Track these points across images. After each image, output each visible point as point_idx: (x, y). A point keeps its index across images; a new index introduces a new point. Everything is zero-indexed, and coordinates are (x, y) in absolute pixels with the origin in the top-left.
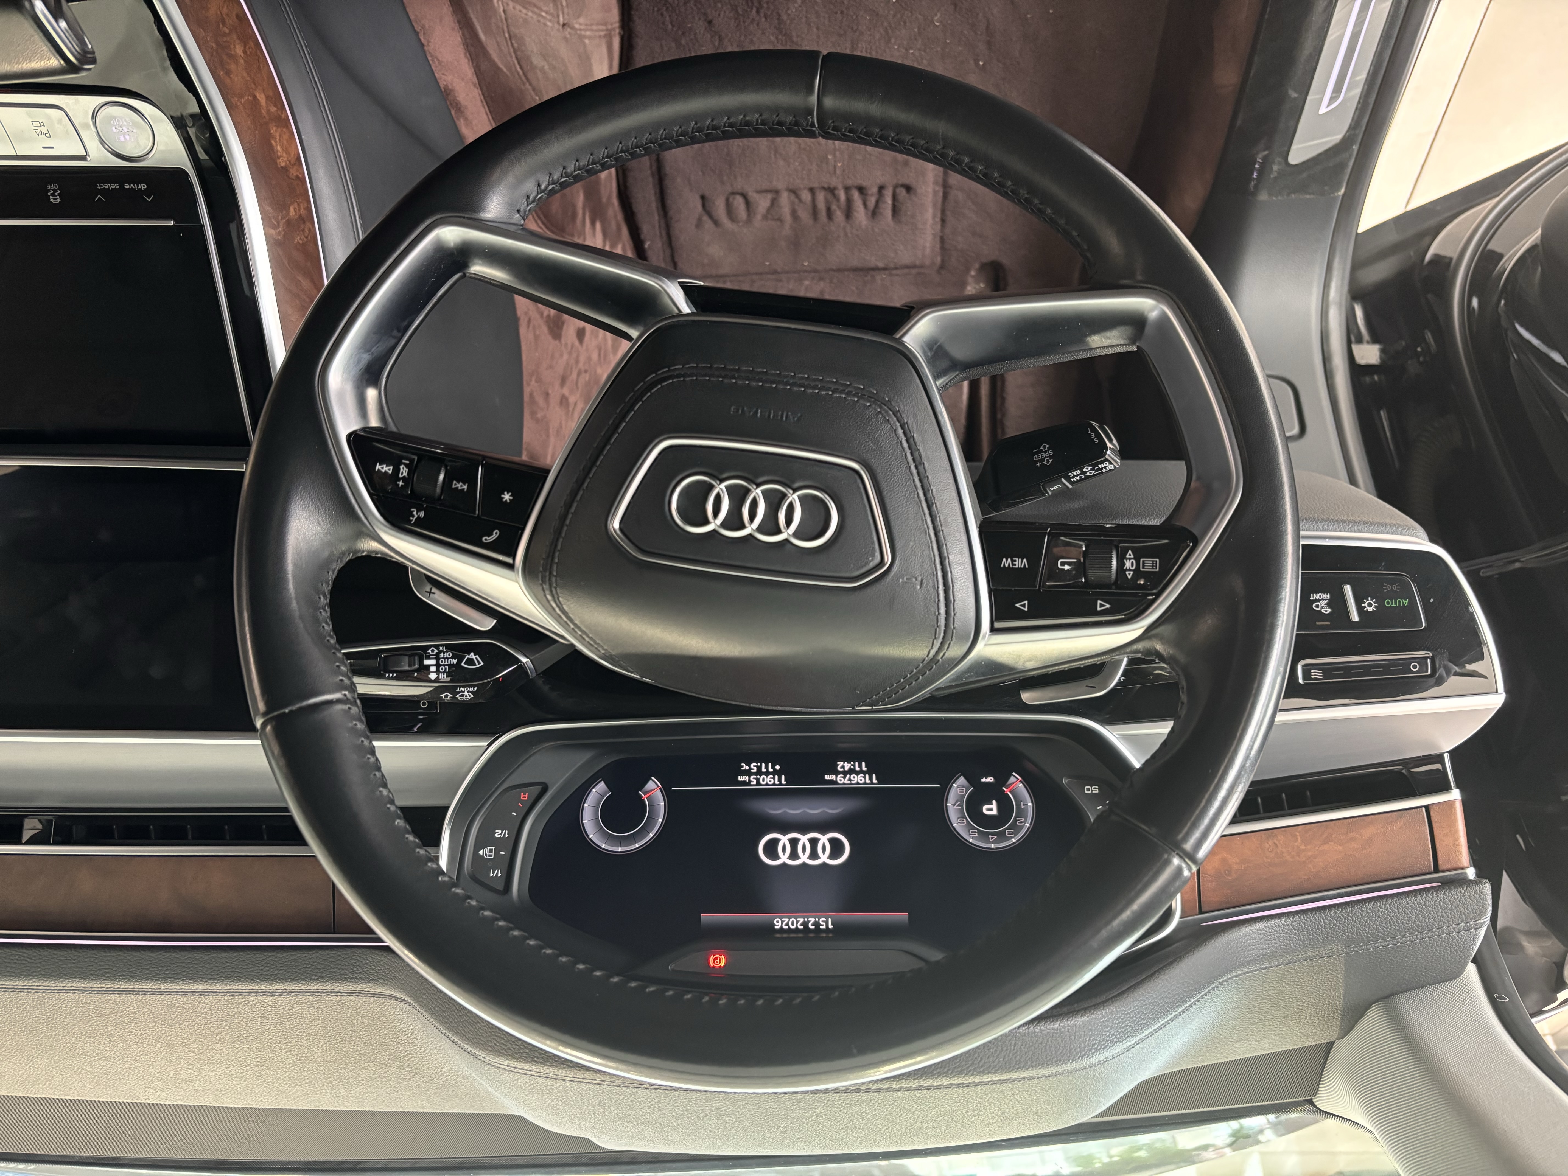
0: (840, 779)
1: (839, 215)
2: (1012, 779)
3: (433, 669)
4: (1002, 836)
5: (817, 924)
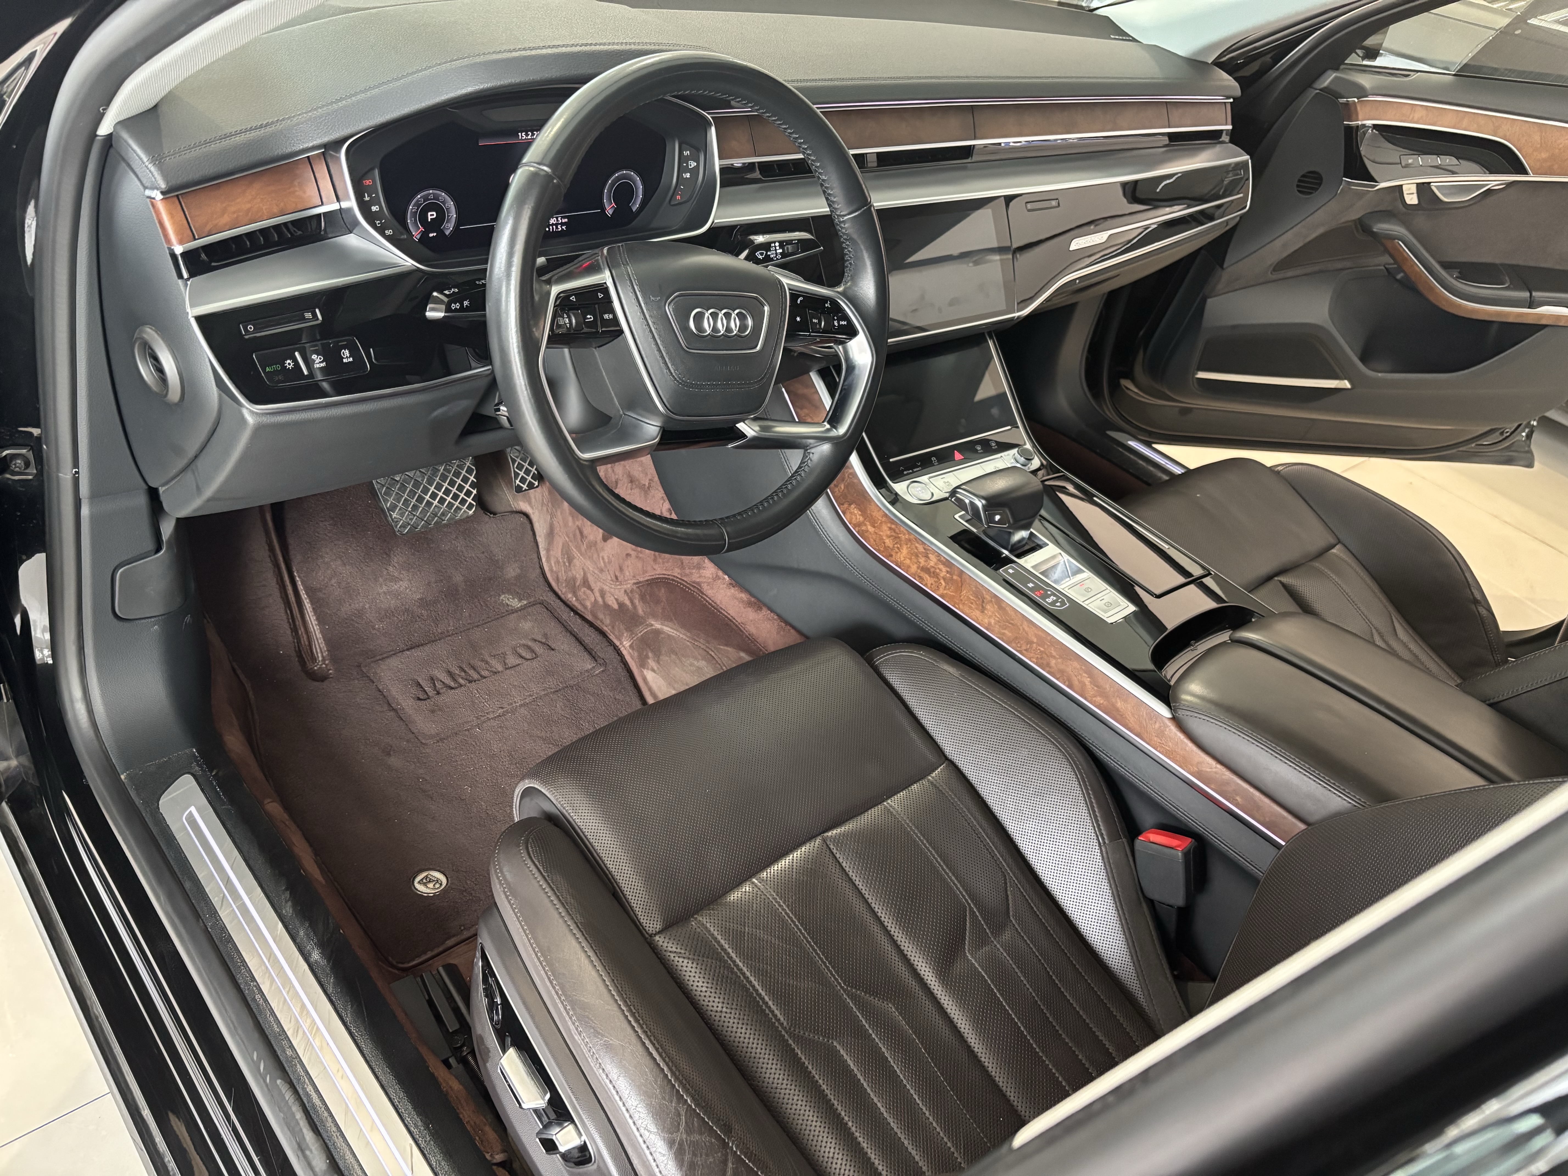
1: (456, 671)
2: (418, 237)
3: (778, 248)
4: (426, 198)
5: (527, 135)
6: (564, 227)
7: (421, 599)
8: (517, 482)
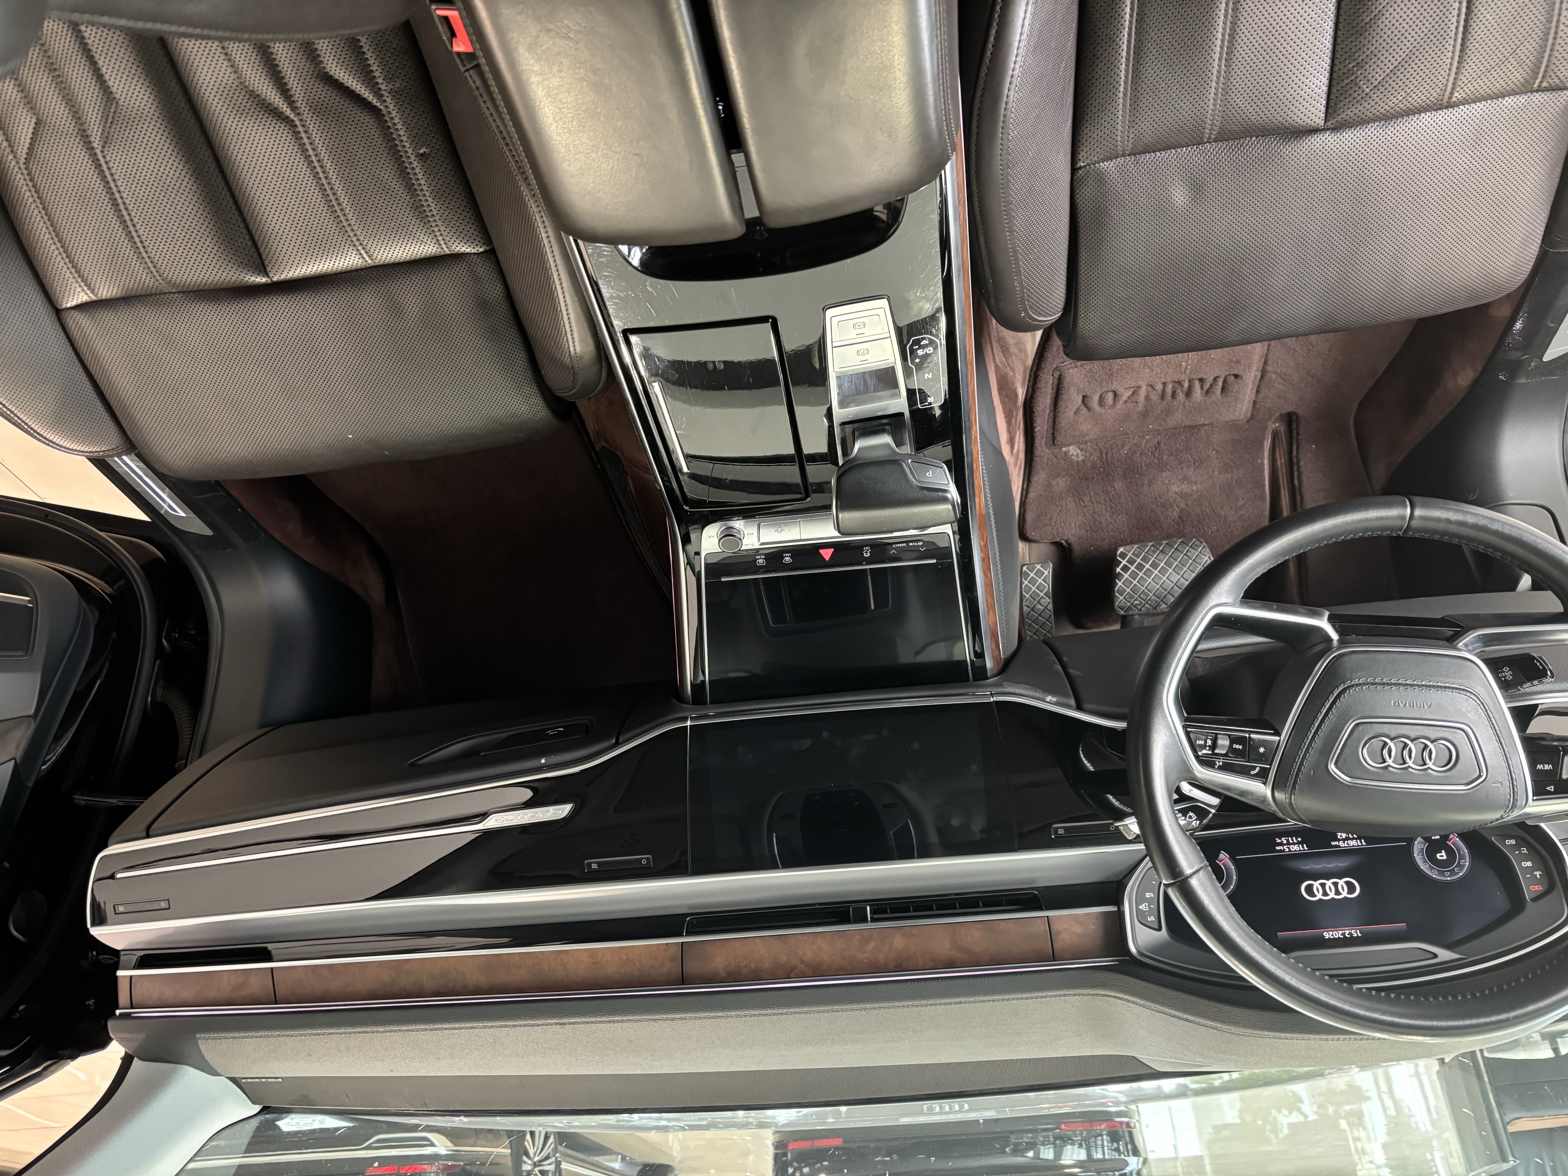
0: (1341, 843)
1: (1181, 396)
4: (1453, 873)
5: (1351, 934)
6: (1278, 841)
7: (1162, 470)
8: (1046, 573)
